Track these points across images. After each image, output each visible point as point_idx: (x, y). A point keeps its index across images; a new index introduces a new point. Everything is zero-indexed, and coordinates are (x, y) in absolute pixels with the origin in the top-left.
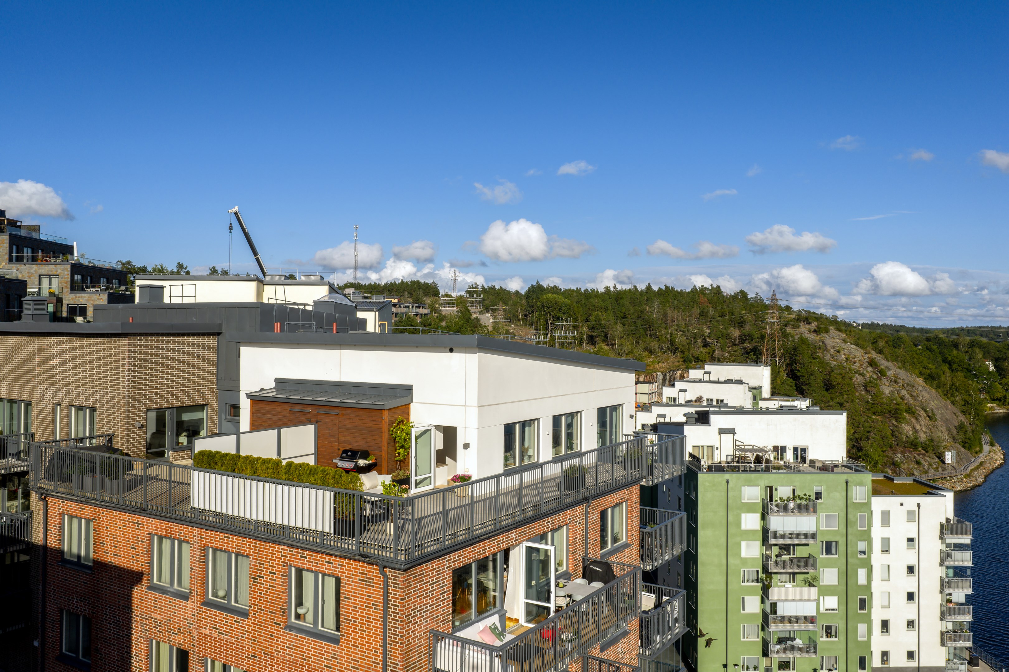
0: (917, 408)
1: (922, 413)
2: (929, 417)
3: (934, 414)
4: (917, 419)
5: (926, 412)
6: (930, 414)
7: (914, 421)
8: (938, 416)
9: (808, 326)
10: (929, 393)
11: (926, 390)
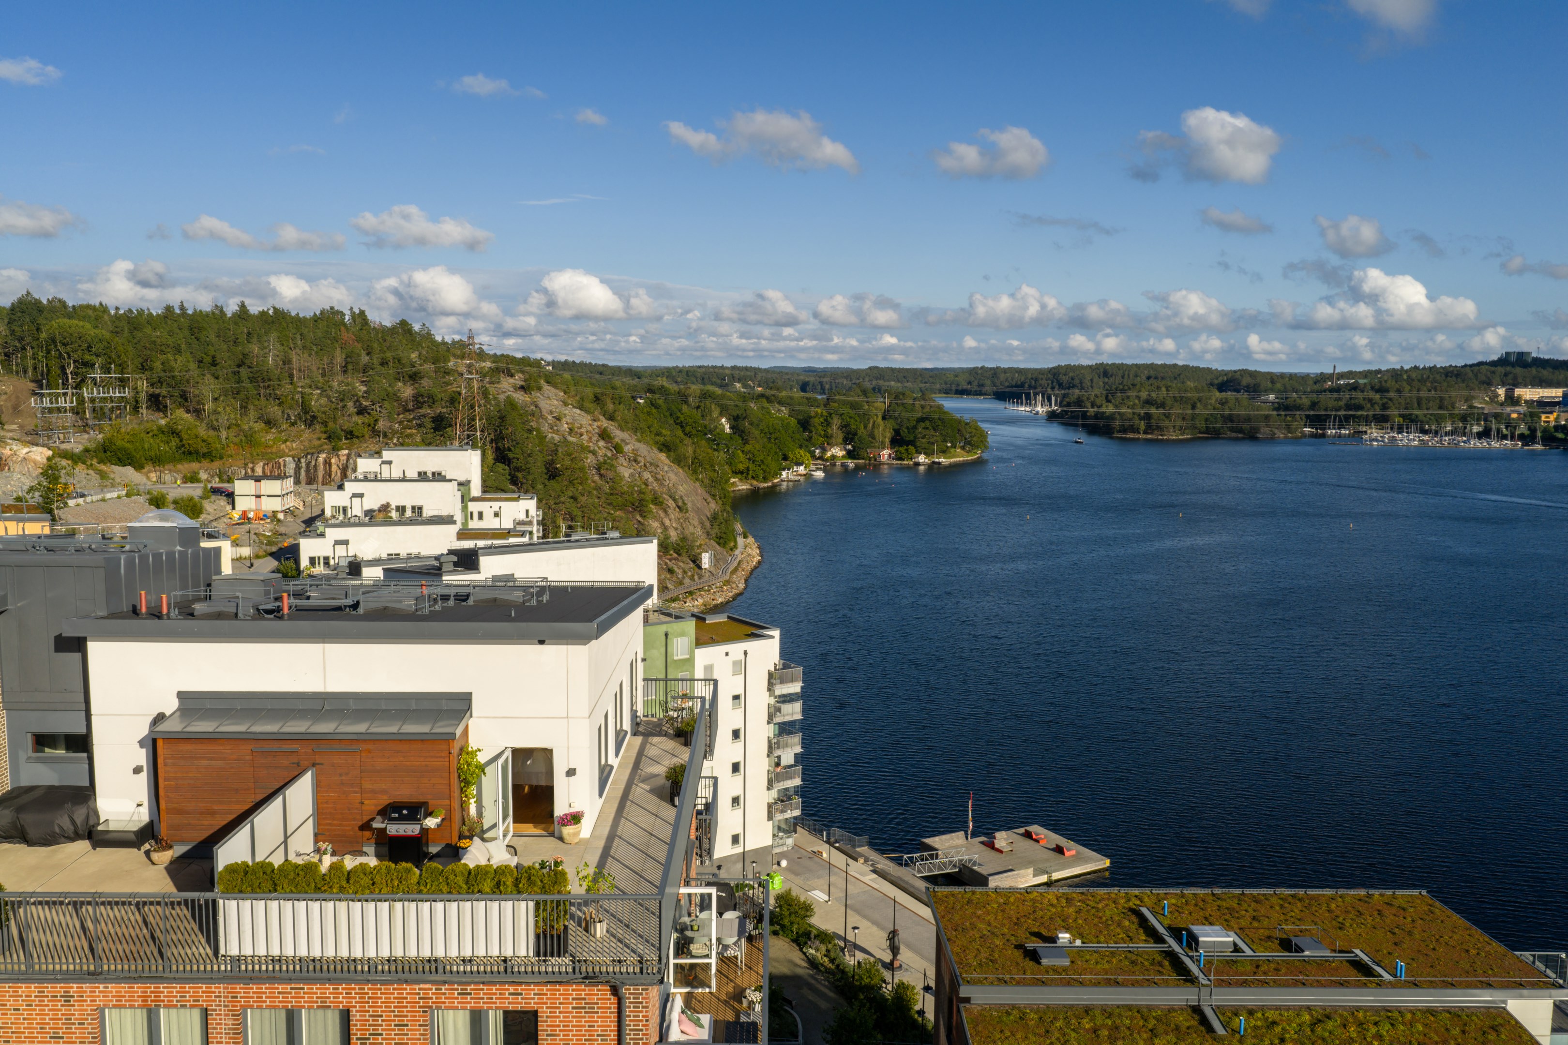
0: (665, 496)
1: (671, 503)
2: (679, 507)
3: (684, 504)
4: (666, 512)
5: (675, 500)
6: (680, 504)
7: (662, 514)
8: (689, 505)
9: (511, 380)
10: (676, 474)
11: (673, 471)
